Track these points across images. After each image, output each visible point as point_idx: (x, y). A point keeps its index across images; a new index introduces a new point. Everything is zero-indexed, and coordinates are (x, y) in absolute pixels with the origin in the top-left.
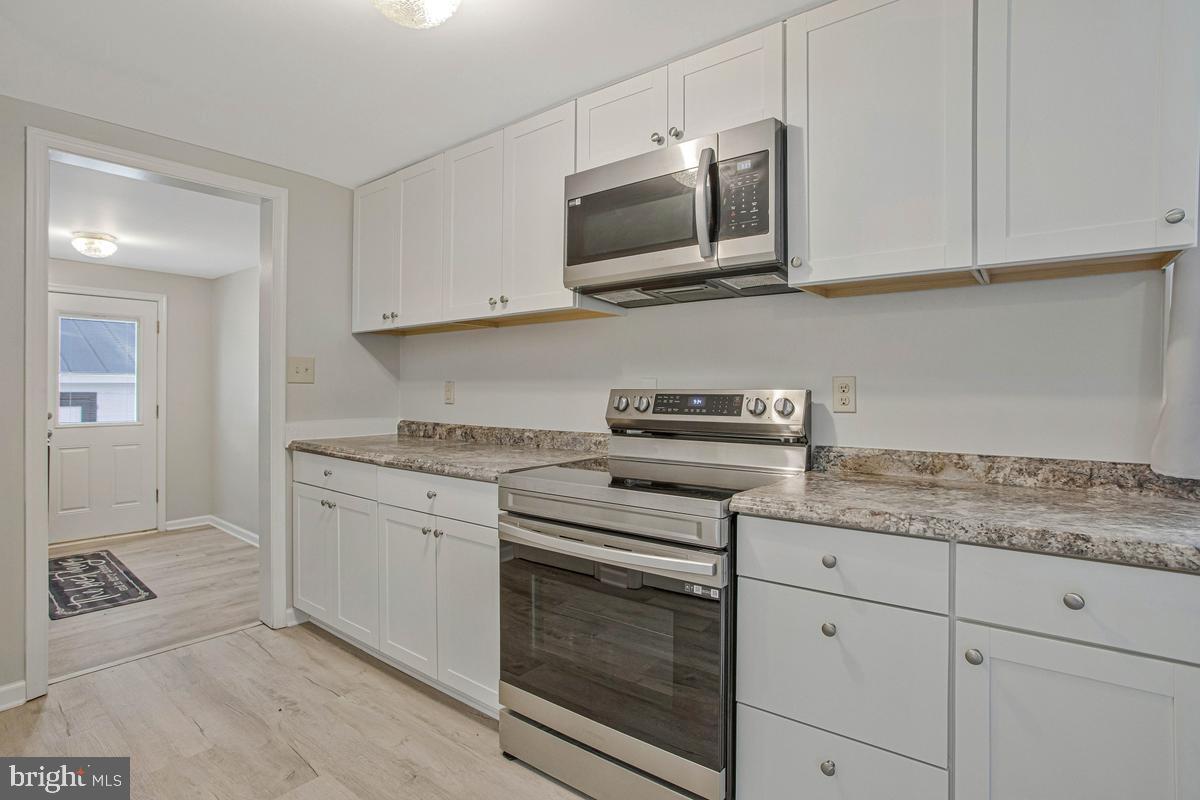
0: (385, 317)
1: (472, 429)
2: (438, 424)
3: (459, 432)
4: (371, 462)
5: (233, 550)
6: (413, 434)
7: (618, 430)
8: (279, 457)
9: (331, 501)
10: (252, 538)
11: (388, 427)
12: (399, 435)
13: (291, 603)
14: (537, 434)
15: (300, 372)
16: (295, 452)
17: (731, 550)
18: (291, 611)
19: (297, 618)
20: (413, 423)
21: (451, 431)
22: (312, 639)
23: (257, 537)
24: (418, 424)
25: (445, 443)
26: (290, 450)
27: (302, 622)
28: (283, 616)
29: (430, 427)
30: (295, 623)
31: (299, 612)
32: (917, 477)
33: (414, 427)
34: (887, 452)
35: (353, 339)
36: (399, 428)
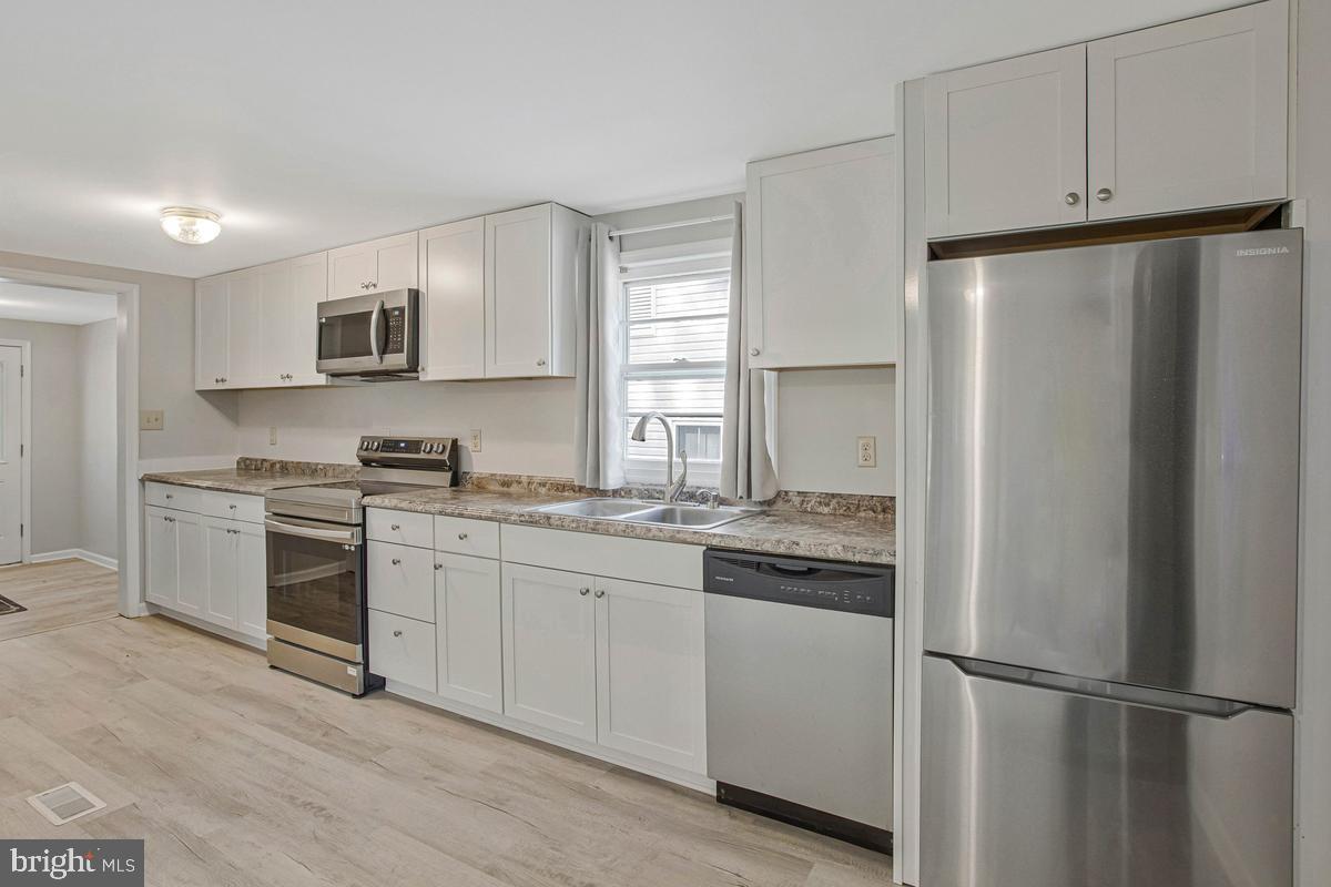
0: (217, 381)
1: (286, 463)
2: (264, 460)
3: (278, 466)
4: (198, 487)
5: (99, 576)
6: (247, 468)
7: (366, 462)
8: (133, 488)
9: (173, 517)
10: (110, 563)
11: (229, 462)
12: (238, 468)
13: (143, 598)
14: (326, 467)
15: (151, 422)
16: (147, 483)
17: (363, 525)
18: (144, 604)
19: (149, 610)
20: (247, 459)
21: (273, 465)
22: (160, 622)
23: (116, 562)
24: (251, 460)
25: (268, 474)
26: (142, 481)
27: (153, 613)
28: (136, 607)
29: (259, 462)
30: (147, 614)
31: (150, 604)
32: (501, 489)
33: (248, 462)
34: (492, 475)
35: (198, 396)
36: (238, 462)
